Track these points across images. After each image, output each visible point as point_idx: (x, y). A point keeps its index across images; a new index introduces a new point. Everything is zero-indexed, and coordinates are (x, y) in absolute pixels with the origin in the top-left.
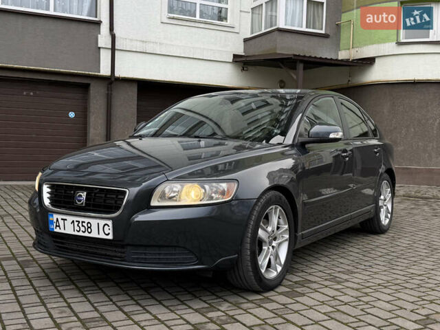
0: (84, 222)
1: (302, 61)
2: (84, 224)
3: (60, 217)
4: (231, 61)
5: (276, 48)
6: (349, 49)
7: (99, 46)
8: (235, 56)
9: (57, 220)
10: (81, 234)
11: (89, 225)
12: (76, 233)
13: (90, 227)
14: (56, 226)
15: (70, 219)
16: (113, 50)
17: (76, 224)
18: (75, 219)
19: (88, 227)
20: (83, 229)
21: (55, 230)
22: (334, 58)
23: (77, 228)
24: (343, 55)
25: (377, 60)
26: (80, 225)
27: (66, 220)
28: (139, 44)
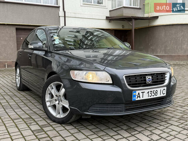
0: (154, 91)
1: (134, 19)
2: (154, 92)
3: (140, 92)
4: (105, 19)
5: (123, 14)
6: (149, 13)
7: (60, 16)
8: (107, 17)
9: (139, 94)
10: (152, 97)
11: (156, 92)
12: (150, 98)
13: (157, 93)
14: (138, 97)
15: (146, 91)
16: (65, 17)
17: (150, 93)
18: (149, 90)
19: (156, 93)
20: (153, 94)
21: (137, 99)
22: (143, 17)
23: (151, 95)
24: (146, 15)
25: (159, 17)
26: (152, 93)
27: (144, 92)
28: (73, 14)
